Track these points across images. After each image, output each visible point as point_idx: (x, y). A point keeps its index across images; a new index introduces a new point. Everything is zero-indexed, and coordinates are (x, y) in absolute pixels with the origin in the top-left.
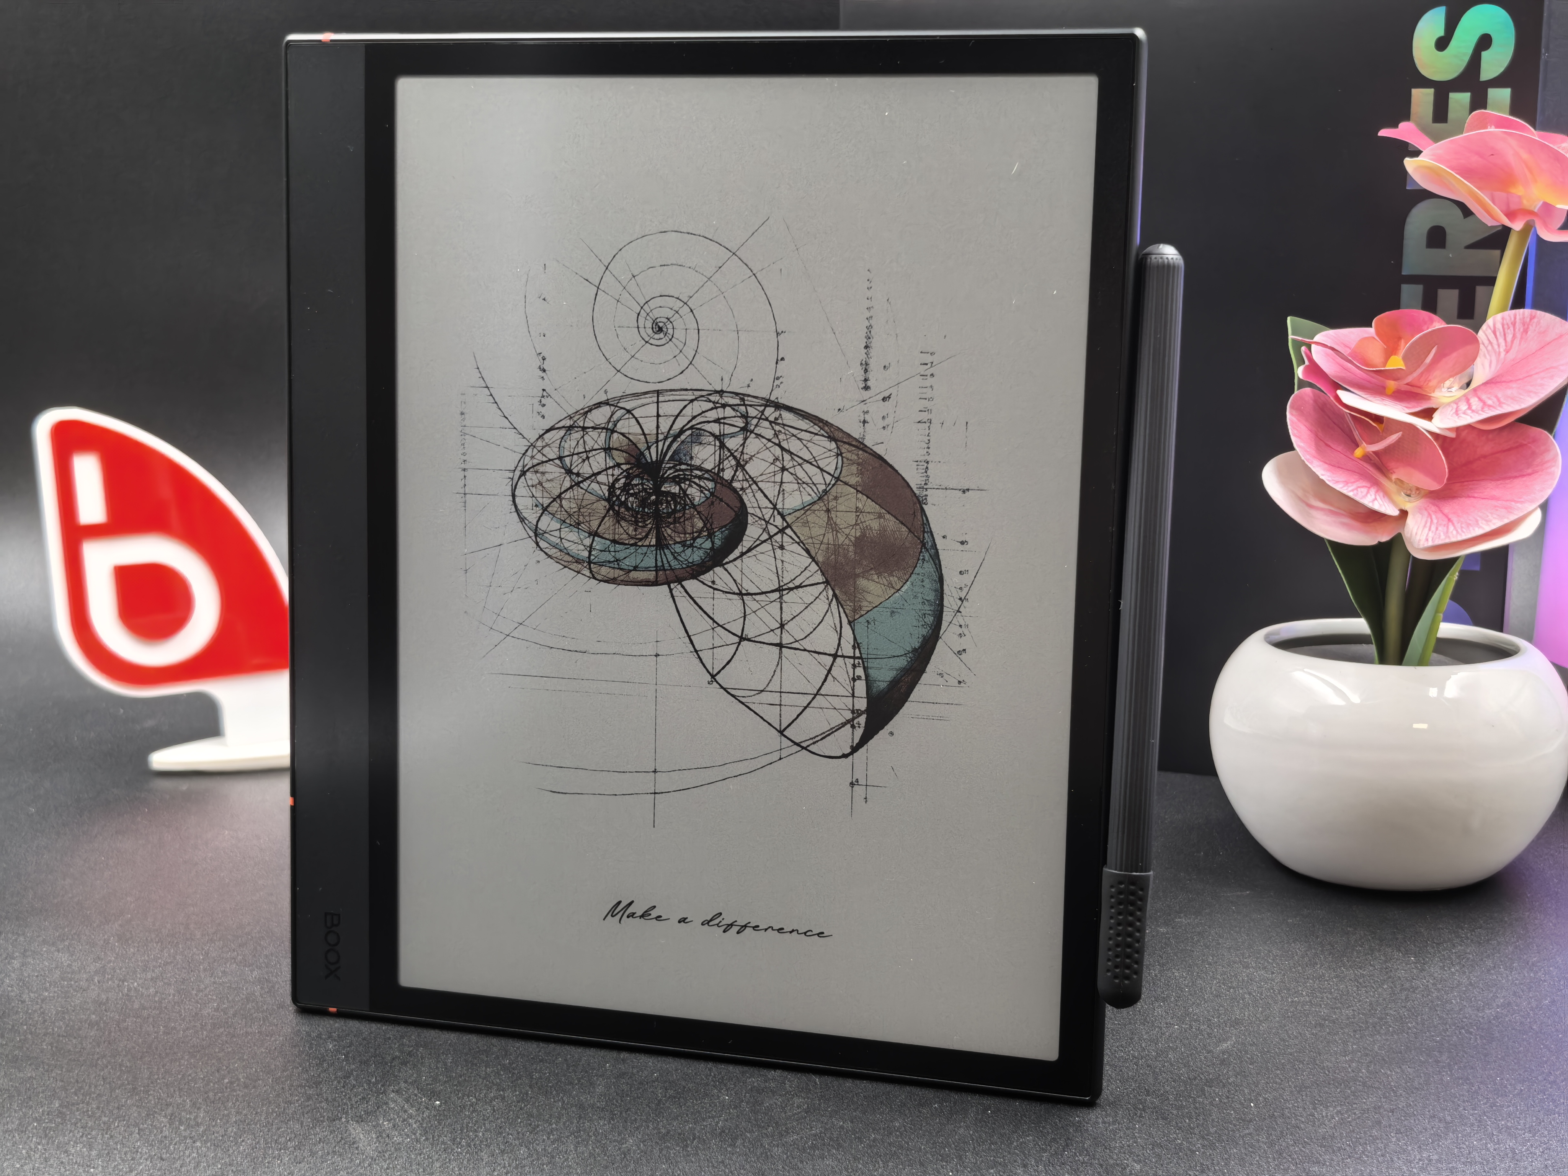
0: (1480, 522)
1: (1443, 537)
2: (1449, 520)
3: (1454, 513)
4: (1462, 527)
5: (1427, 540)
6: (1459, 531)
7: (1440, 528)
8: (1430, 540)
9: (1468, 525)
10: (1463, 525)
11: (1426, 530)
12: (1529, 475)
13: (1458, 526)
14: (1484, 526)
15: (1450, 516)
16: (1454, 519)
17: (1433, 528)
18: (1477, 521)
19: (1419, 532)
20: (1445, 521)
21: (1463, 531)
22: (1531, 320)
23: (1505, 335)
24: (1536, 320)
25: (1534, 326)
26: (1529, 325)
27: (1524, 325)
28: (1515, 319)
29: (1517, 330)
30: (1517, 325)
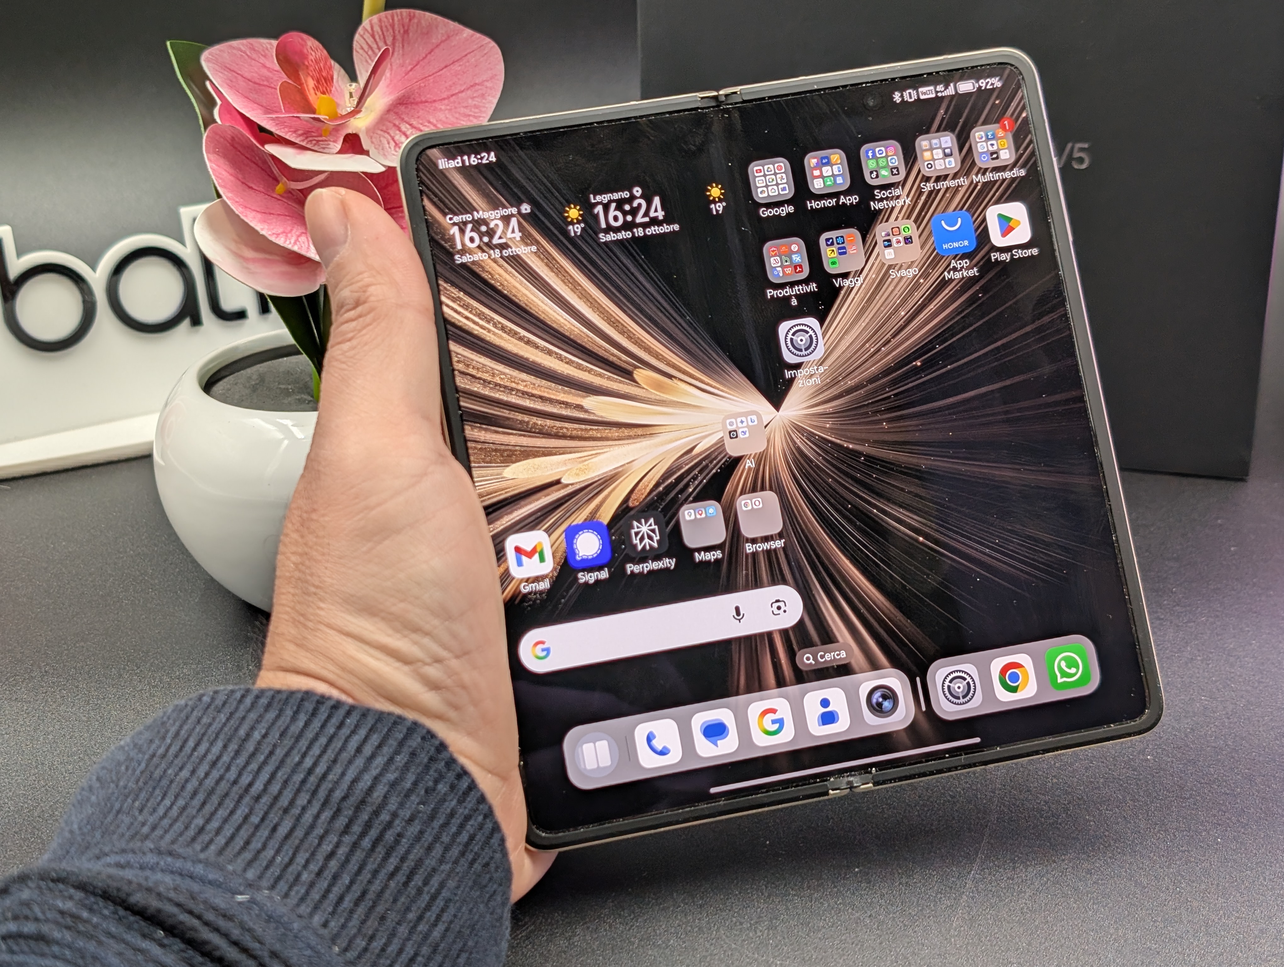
22: (410, 20)
23: (384, 37)
24: (416, 21)
25: (415, 26)
26: (409, 26)
27: (403, 27)
28: (393, 20)
29: (397, 32)
30: (396, 26)
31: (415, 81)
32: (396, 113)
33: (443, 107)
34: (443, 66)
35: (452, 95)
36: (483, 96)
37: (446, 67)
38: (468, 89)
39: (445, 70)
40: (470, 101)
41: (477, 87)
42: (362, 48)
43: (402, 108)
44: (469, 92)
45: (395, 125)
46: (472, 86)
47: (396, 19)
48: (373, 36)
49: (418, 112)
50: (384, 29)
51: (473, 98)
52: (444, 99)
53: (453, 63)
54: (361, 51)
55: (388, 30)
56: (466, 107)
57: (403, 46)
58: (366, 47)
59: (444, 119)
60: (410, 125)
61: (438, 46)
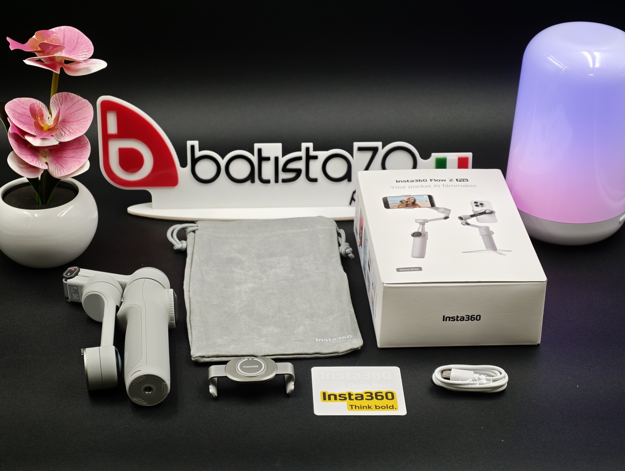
1: (63, 174)
2: (62, 166)
3: (63, 164)
5: (58, 174)
7: (61, 170)
8: (59, 174)
9: (69, 169)
10: (68, 169)
11: (57, 170)
12: (81, 148)
13: (66, 169)
15: (62, 165)
16: (64, 166)
17: (59, 170)
18: (71, 167)
19: (55, 171)
20: (62, 167)
22: (67, 95)
23: (59, 100)
24: (69, 95)
25: (69, 97)
26: (67, 97)
27: (65, 97)
28: (62, 95)
29: (63, 98)
30: (63, 97)
31: (68, 114)
32: (62, 125)
33: (75, 124)
34: (76, 110)
35: (78, 120)
36: (87, 121)
37: (77, 111)
38: (83, 119)
39: (77, 112)
40: (83, 123)
41: (86, 118)
42: (53, 102)
43: (64, 123)
44: (83, 120)
45: (61, 128)
46: (84, 118)
47: (63, 95)
48: (56, 99)
49: (68, 125)
50: (60, 97)
51: (84, 122)
52: (76, 121)
53: (79, 109)
54: (52, 103)
55: (60, 98)
56: (82, 124)
57: (65, 102)
58: (54, 102)
59: (76, 128)
60: (66, 129)
61: (75, 103)
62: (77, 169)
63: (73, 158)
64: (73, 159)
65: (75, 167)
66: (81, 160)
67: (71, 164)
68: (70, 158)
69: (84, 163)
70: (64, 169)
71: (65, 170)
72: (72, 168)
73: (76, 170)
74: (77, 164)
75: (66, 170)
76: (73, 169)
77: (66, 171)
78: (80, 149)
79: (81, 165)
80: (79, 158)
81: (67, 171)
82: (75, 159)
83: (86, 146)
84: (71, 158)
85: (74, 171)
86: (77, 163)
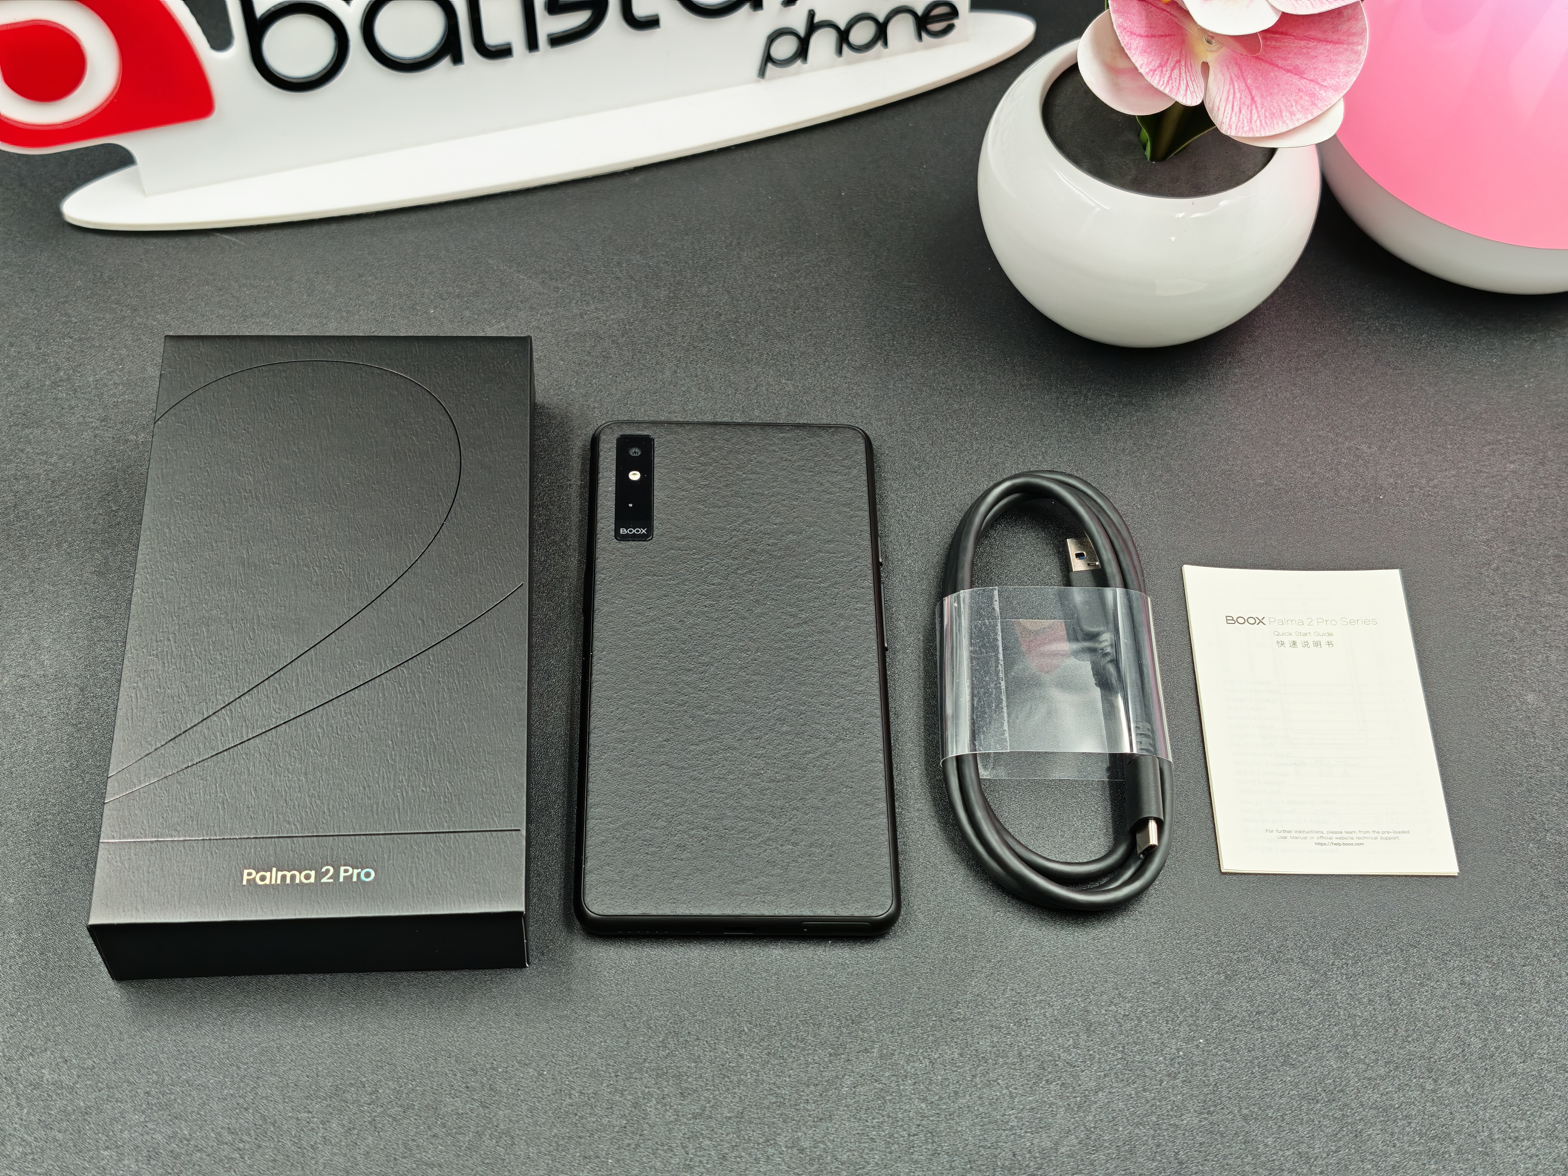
0: (1284, 115)
1: (1246, 128)
2: (1253, 99)
3: (1257, 88)
4: (1266, 117)
5: (1231, 123)
6: (1263, 121)
7: (1243, 111)
8: (1234, 127)
9: (1273, 115)
10: (1267, 114)
11: (1230, 108)
13: (1262, 112)
14: (1288, 122)
15: (1254, 92)
16: (1258, 99)
17: (1237, 110)
18: (1281, 111)
19: (1222, 109)
20: (1248, 102)
21: (1266, 123)
62: (1297, 124)
63: (1296, 74)
64: (1295, 79)
65: (1292, 114)
66: (1322, 92)
67: (1284, 100)
68: (1288, 71)
69: (1325, 109)
70: (1254, 111)
71: (1255, 116)
72: (1281, 116)
73: (1291, 127)
74: (1302, 107)
75: (1259, 116)
76: (1284, 122)
77: (1258, 122)
78: (1329, 47)
79: (1317, 113)
80: (1317, 83)
81: (1261, 121)
82: (1303, 81)
83: (1353, 43)
84: (1289, 74)
85: (1282, 129)
86: (1302, 102)
